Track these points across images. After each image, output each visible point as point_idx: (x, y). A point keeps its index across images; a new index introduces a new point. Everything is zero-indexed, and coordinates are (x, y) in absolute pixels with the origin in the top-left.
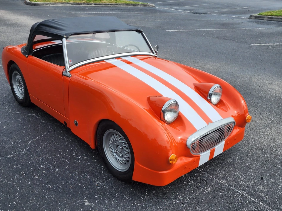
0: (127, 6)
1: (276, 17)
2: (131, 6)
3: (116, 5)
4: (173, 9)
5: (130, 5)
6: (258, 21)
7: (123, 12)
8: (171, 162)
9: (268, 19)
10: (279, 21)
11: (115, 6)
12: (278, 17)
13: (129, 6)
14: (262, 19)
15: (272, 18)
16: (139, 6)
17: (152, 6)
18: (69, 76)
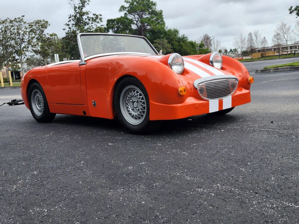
8: (181, 94)
9: (274, 71)
14: (268, 71)
15: (278, 69)
18: (84, 63)
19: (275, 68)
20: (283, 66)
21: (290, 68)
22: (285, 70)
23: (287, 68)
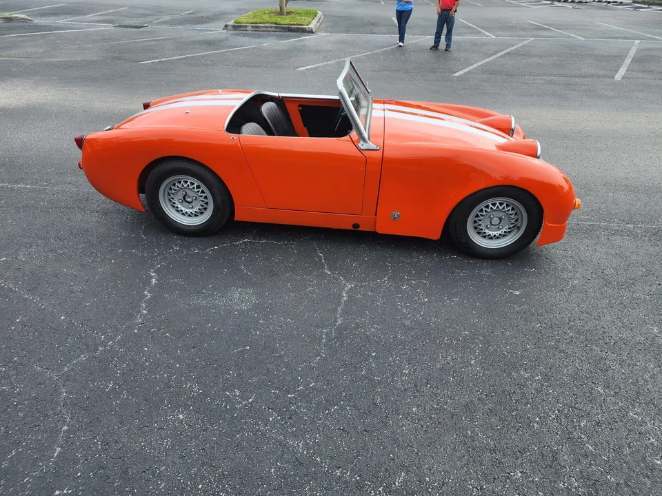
1: (263, 25)
6: (242, 33)
9: (253, 29)
12: (266, 25)
14: (244, 29)
15: (258, 27)
17: (24, 20)
18: (376, 148)
19: (252, 23)
20: (264, 23)
21: (276, 27)
22: (269, 29)
23: (271, 27)
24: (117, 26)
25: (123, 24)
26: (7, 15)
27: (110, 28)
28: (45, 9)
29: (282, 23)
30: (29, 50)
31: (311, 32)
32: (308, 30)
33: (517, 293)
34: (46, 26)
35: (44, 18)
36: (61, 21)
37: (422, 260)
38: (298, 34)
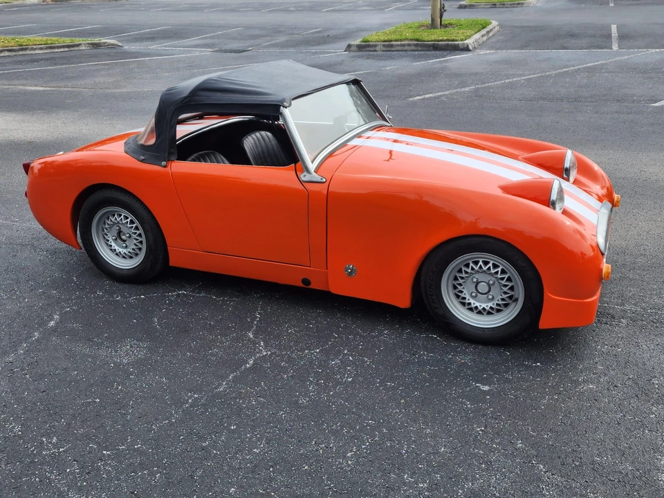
0: (53, 50)
1: (399, 43)
2: (62, 50)
3: (22, 50)
4: (166, 46)
5: (58, 47)
6: (370, 55)
7: (55, 64)
9: (385, 49)
10: (406, 51)
11: (21, 53)
12: (403, 43)
13: (57, 50)
14: (373, 49)
15: (392, 46)
16: (83, 48)
17: (113, 46)
19: (385, 41)
20: (401, 40)
21: (416, 45)
22: (407, 48)
23: (409, 45)
24: (216, 51)
25: (224, 47)
26: (96, 40)
27: (207, 52)
28: (144, 33)
29: (426, 39)
30: (97, 80)
31: (466, 49)
32: (461, 47)
33: (486, 388)
34: (134, 53)
35: (137, 44)
36: (153, 46)
37: (386, 335)
38: (445, 53)
